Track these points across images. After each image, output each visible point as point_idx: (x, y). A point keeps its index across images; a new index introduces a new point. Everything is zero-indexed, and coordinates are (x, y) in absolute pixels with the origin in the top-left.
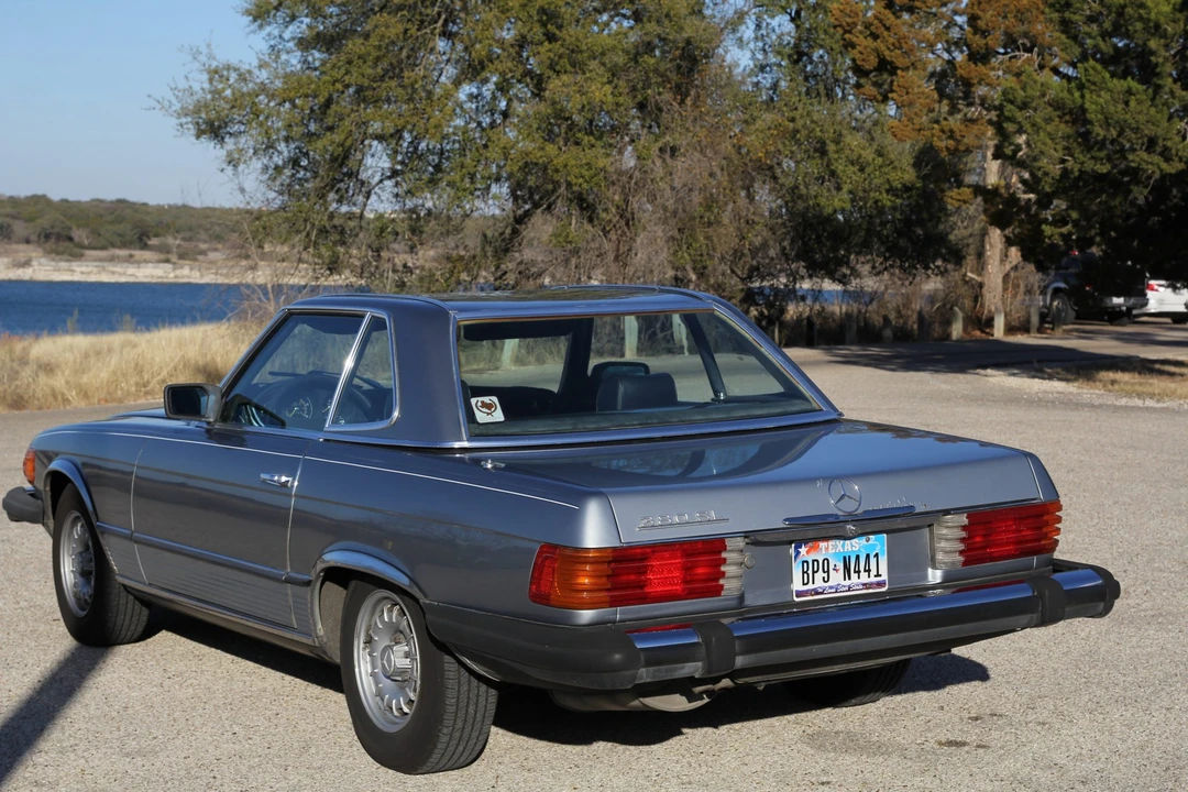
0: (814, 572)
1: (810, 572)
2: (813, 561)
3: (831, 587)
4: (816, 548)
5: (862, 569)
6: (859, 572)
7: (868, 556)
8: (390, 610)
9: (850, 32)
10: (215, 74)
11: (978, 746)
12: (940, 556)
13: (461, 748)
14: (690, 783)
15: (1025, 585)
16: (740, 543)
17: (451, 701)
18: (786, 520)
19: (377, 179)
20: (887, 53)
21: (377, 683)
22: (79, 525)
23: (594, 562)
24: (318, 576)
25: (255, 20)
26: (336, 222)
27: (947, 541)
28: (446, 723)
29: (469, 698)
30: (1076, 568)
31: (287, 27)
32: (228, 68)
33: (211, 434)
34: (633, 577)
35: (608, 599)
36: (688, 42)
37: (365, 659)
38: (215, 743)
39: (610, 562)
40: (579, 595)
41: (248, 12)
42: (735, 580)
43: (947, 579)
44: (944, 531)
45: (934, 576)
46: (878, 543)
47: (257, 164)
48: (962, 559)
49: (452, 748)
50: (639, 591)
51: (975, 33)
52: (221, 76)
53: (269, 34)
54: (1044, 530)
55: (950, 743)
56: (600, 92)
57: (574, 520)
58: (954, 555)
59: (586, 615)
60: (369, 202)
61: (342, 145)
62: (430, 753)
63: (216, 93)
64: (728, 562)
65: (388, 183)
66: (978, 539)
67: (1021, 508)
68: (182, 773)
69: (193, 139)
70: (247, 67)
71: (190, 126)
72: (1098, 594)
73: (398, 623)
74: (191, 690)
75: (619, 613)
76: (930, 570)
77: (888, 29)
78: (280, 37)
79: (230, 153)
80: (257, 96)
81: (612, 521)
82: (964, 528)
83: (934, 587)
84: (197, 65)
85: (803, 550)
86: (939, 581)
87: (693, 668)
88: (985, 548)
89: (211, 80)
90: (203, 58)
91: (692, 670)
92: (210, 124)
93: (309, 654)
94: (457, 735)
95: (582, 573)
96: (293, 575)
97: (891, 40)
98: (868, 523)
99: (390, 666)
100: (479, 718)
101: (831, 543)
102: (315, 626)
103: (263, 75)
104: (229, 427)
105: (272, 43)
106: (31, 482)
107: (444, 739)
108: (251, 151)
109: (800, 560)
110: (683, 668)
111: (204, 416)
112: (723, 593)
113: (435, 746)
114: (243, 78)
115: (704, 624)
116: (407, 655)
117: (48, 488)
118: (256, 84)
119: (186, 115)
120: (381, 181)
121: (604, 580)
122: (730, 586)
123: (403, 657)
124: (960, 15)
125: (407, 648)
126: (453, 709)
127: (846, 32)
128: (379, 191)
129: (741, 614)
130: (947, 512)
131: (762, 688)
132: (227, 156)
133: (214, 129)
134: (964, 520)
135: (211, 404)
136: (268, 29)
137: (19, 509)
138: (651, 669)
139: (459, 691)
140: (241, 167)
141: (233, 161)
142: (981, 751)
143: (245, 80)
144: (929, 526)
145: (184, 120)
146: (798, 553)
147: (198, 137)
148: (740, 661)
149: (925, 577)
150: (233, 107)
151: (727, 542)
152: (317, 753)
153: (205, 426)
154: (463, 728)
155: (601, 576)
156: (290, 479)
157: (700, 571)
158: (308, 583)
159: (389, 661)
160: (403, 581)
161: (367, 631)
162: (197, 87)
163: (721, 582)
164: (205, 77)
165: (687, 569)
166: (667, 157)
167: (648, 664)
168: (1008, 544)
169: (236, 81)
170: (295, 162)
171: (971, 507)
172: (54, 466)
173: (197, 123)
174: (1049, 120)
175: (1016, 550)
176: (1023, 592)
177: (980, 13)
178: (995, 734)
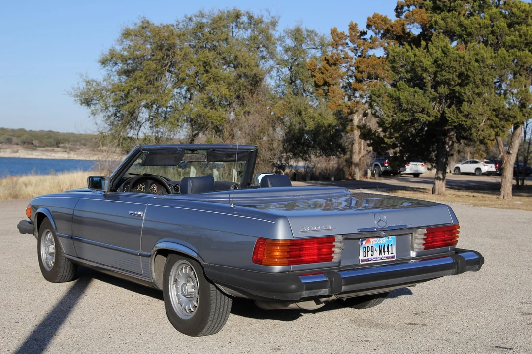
0: (368, 252)
1: (366, 252)
2: (368, 247)
3: (374, 258)
4: (369, 242)
5: (386, 251)
6: (385, 252)
7: (388, 245)
8: (186, 268)
9: (314, 72)
10: (88, 82)
11: (422, 325)
12: (415, 246)
13: (216, 326)
14: (311, 341)
15: (449, 257)
16: (340, 239)
17: (213, 306)
18: (358, 229)
19: (144, 121)
20: (327, 79)
21: (179, 299)
22: (49, 234)
23: (282, 246)
24: (154, 253)
27: (418, 240)
28: (211, 316)
29: (220, 305)
30: (466, 252)
32: (93, 81)
33: (106, 196)
34: (297, 253)
35: (288, 262)
36: (255, 75)
37: (173, 289)
38: (109, 323)
39: (288, 246)
40: (274, 260)
41: (100, 62)
42: (338, 254)
43: (418, 255)
44: (417, 236)
45: (413, 254)
46: (392, 240)
47: (102, 115)
48: (424, 247)
49: (212, 326)
50: (299, 259)
51: (358, 73)
52: (90, 84)
53: (107, 70)
54: (453, 236)
55: (411, 324)
56: (224, 91)
57: (272, 228)
58: (420, 245)
59: (277, 269)
60: (141, 129)
61: (133, 108)
62: (203, 329)
64: (336, 246)
65: (147, 123)
66: (429, 239)
67: (445, 227)
68: (97, 335)
69: (80, 105)
71: (79, 101)
72: (477, 262)
73: (189, 274)
74: (95, 301)
75: (291, 268)
76: (411, 252)
77: (327, 71)
78: (111, 70)
79: (92, 110)
80: (103, 90)
81: (289, 229)
82: (425, 234)
83: (413, 259)
84: (81, 80)
85: (364, 242)
86: (415, 256)
87: (324, 291)
88: (432, 243)
89: (87, 85)
90: (84, 77)
91: (324, 292)
93: (148, 286)
94: (215, 320)
95: (276, 250)
96: (143, 253)
97: (328, 75)
98: (389, 231)
99: (185, 292)
100: (224, 313)
101: (375, 239)
102: (151, 273)
103: (105, 83)
104: (113, 193)
105: (108, 72)
106: (29, 218)
107: (210, 322)
108: (100, 110)
109: (362, 247)
110: (320, 291)
111: (103, 189)
112: (333, 260)
113: (206, 325)
114: (98, 84)
115: (328, 272)
116: (193, 287)
117: (36, 220)
119: (77, 97)
121: (286, 253)
122: (336, 257)
123: (191, 288)
124: (352, 67)
125: (193, 284)
126: (214, 310)
127: (312, 72)
129: (340, 268)
130: (419, 228)
131: (345, 300)
133: (87, 102)
134: (425, 231)
135: (106, 185)
136: (107, 68)
137: (23, 229)
138: (308, 291)
139: (216, 302)
140: (96, 115)
141: (93, 114)
142: (424, 327)
143: (98, 85)
144: (411, 233)
145: (76, 99)
146: (362, 244)
147: (81, 104)
148: (344, 288)
149: (410, 254)
150: (94, 94)
151: (336, 238)
152: (152, 328)
153: (103, 193)
154: (218, 318)
155: (285, 252)
156: (142, 213)
157: (324, 250)
158: (150, 256)
159: (185, 289)
160: (194, 255)
161: (175, 277)
162: (81, 87)
163: (333, 255)
164: (84, 84)
165: (319, 249)
166: (246, 115)
167: (307, 289)
168: (441, 241)
169: (95, 85)
170: (115, 114)
171: (427, 226)
172: (39, 211)
173: (81, 100)
174: (388, 102)
175: (443, 244)
176: (449, 260)
177: (360, 66)
178: (427, 320)
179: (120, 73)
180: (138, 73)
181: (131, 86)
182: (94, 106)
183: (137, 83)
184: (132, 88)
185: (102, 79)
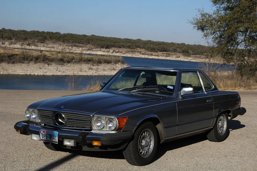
10: (203, 15)
25: (214, 3)
26: (230, 51)
31: (221, 5)
32: (206, 14)
41: (213, 1)
47: (212, 36)
52: (205, 16)
63: (203, 19)
65: (243, 42)
69: (197, 30)
70: (211, 14)
71: (196, 27)
78: (220, 7)
79: (205, 34)
80: (212, 21)
84: (199, 13)
90: (201, 12)
92: (201, 26)
105: (218, 8)
114: (210, 16)
118: (212, 18)
119: (196, 24)
120: (241, 42)
128: (241, 44)
132: (204, 34)
133: (202, 28)
136: (217, 5)
140: (207, 37)
141: (206, 36)
143: (210, 17)
145: (195, 26)
147: (198, 29)
150: (206, 23)
162: (199, 19)
169: (208, 17)
170: (221, 37)
179: (225, 9)
180: (237, 9)
181: (231, 17)
182: (206, 31)
183: (235, 16)
184: (232, 19)
185: (212, 13)
